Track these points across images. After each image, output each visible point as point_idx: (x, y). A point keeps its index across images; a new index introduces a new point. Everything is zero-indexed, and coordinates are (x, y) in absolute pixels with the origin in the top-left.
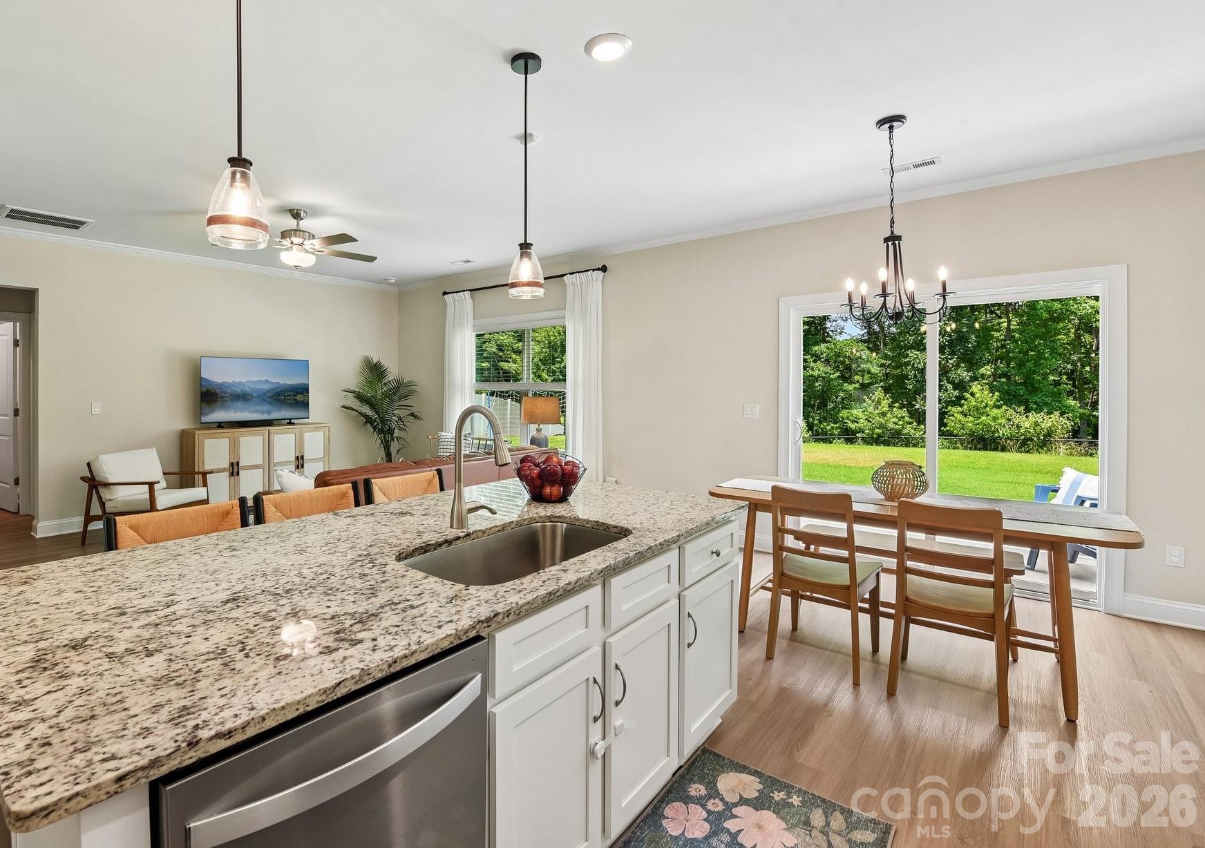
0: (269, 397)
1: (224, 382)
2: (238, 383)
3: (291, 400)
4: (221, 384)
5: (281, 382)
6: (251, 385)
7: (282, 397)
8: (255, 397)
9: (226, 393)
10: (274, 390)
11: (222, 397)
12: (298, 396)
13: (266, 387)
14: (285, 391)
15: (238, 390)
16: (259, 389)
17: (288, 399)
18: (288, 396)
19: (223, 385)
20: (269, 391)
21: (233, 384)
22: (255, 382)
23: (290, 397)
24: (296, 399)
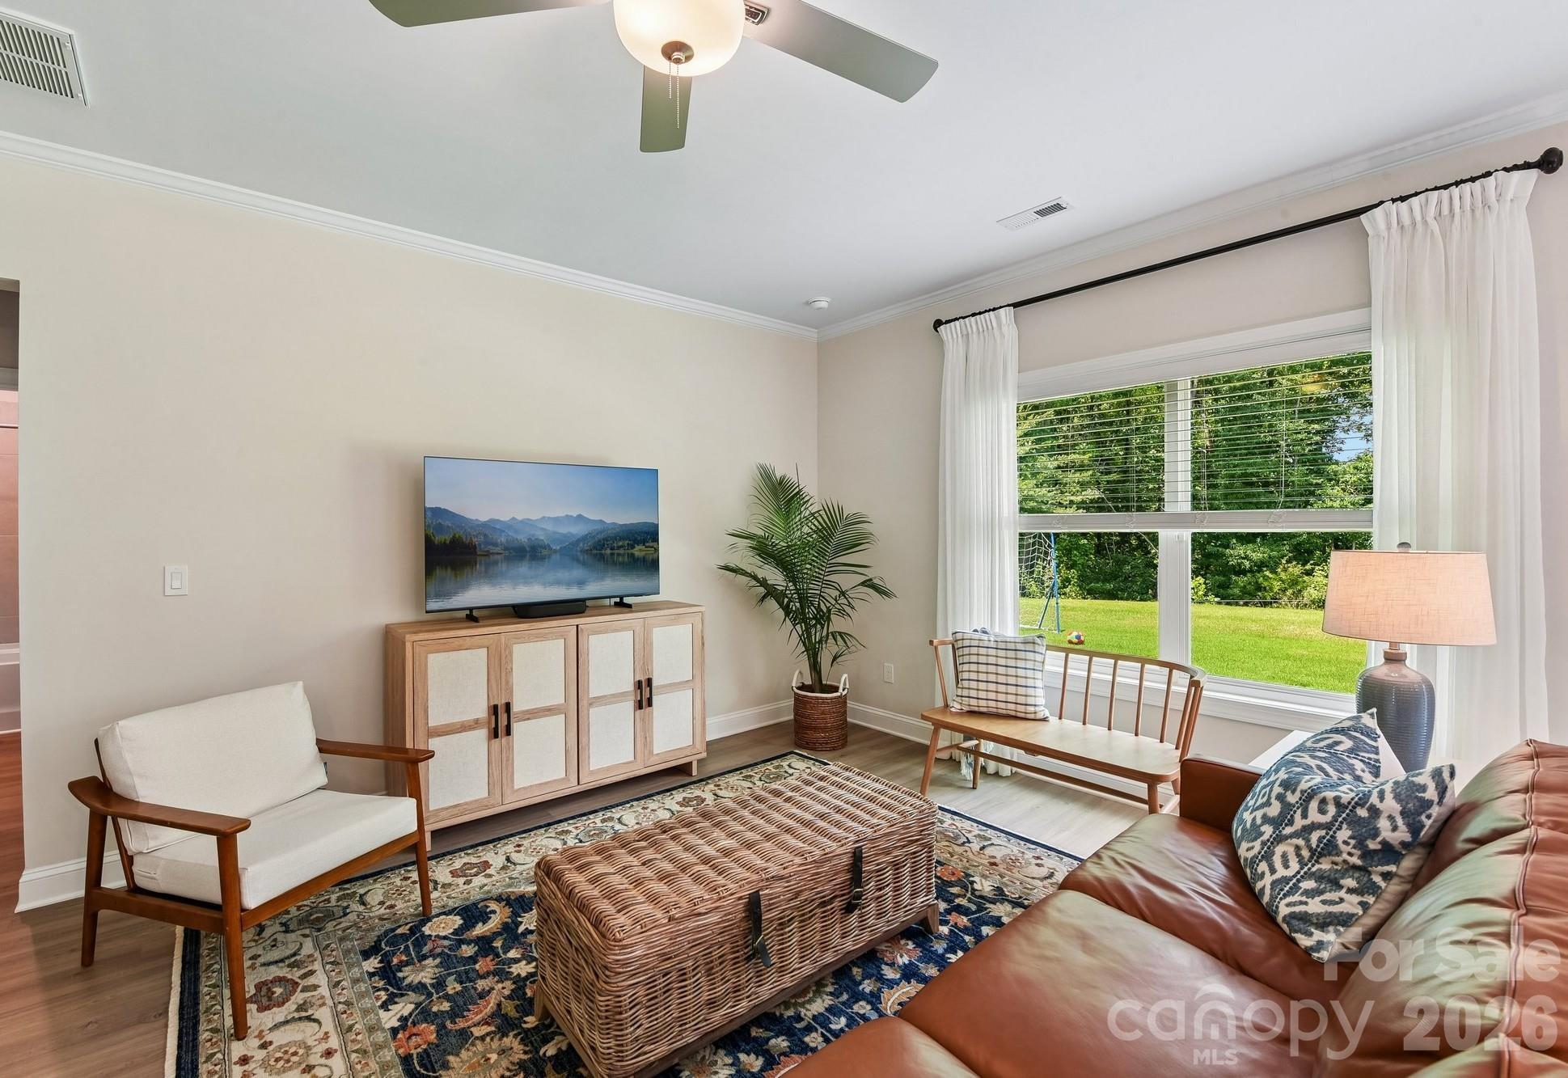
0: (582, 551)
1: (492, 521)
2: (522, 521)
3: (623, 555)
4: (485, 525)
5: (608, 521)
6: (550, 527)
7: (608, 551)
8: (555, 551)
9: (495, 545)
10: (594, 537)
11: (488, 554)
12: (637, 548)
13: (578, 530)
14: (615, 538)
15: (522, 538)
16: (565, 536)
17: (619, 555)
18: (619, 548)
19: (490, 526)
20: (584, 538)
21: (512, 525)
22: (556, 520)
23: (621, 551)
24: (633, 555)
